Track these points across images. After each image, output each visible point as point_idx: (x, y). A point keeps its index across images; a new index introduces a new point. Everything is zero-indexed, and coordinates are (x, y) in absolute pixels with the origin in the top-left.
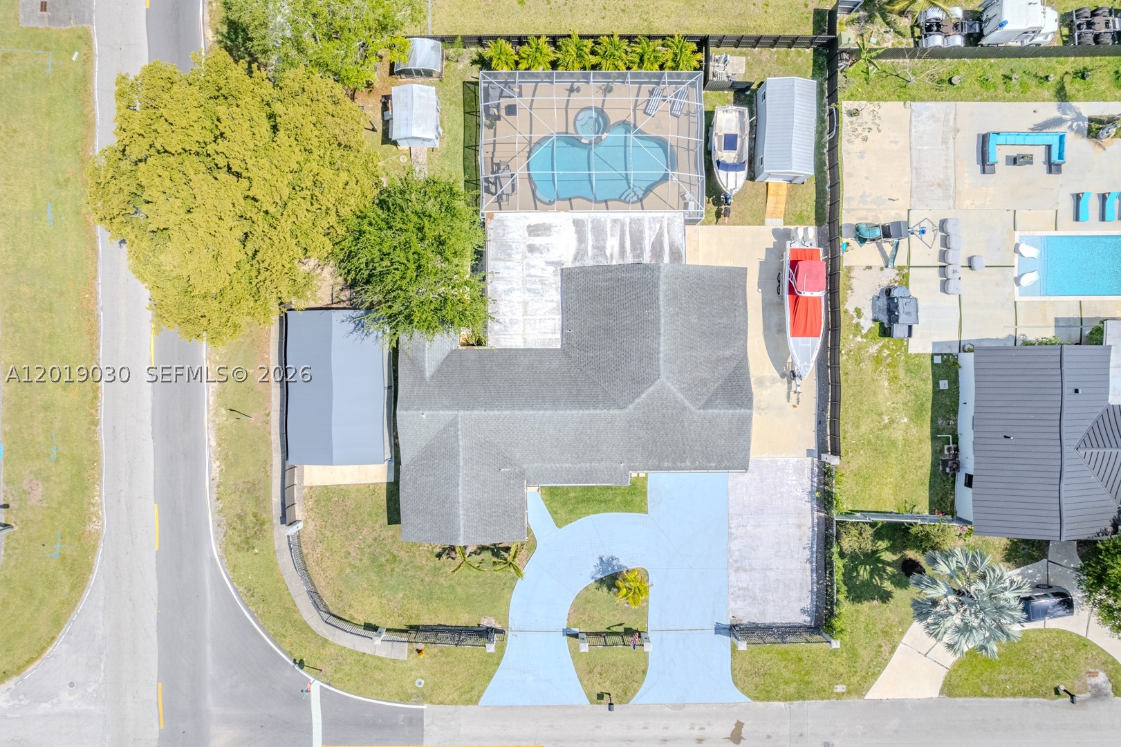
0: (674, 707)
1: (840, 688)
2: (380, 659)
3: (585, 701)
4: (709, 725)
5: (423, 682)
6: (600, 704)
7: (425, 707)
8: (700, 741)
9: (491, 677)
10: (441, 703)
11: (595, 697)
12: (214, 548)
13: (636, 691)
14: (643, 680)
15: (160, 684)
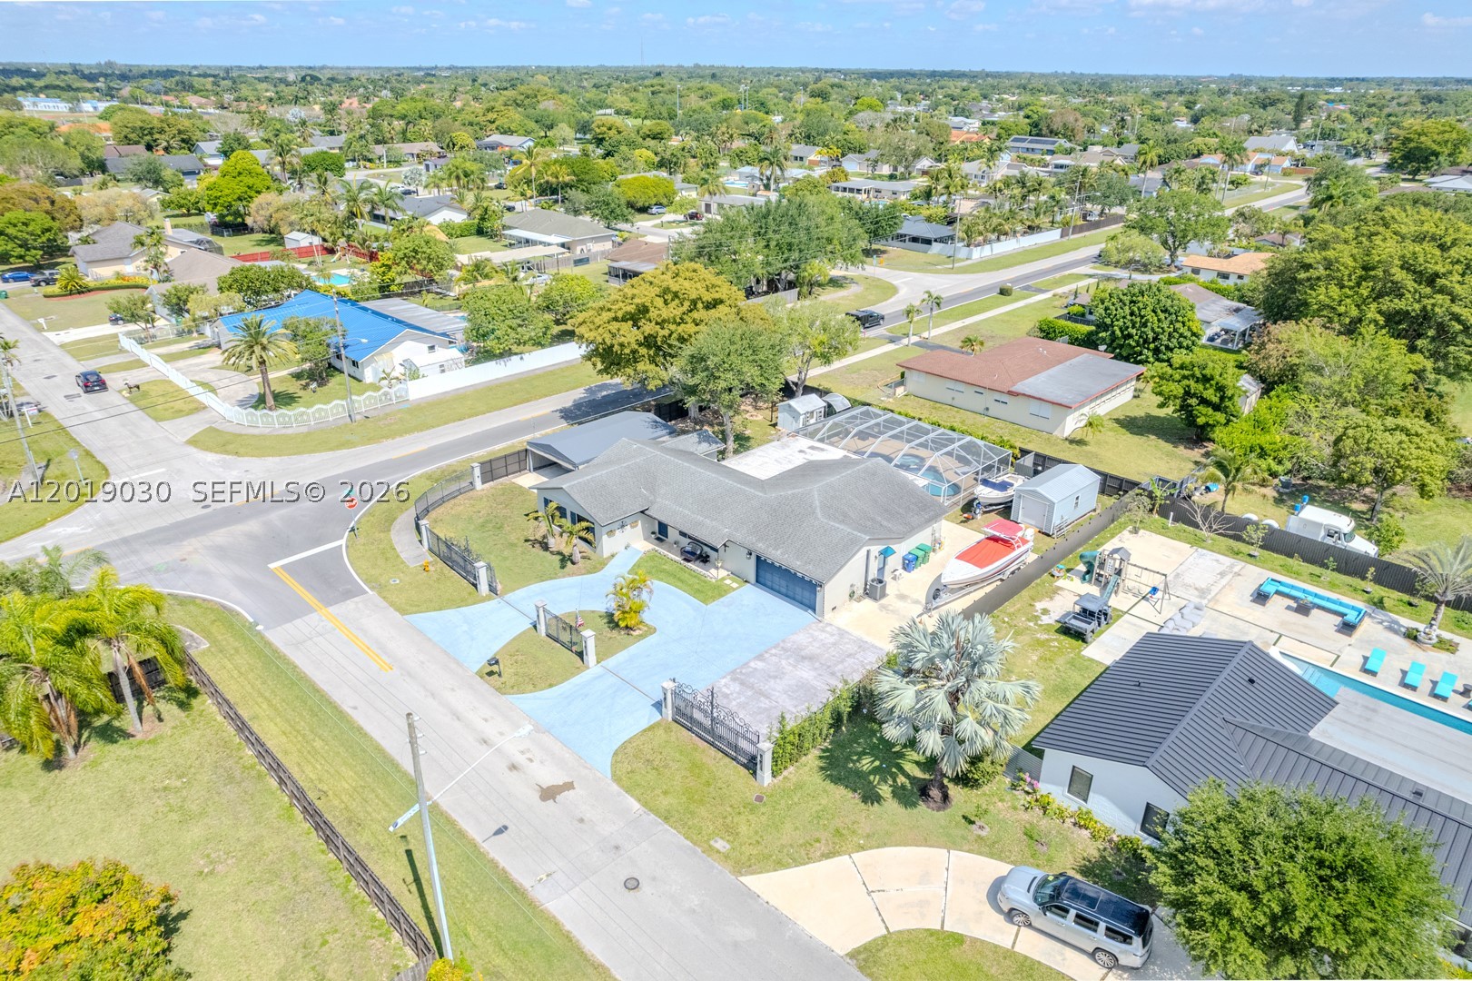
1: (720, 845)
2: (399, 557)
4: (542, 763)
5: (397, 582)
6: (481, 679)
7: (371, 593)
8: (513, 767)
9: (440, 609)
10: (384, 598)
13: (523, 692)
14: (541, 690)
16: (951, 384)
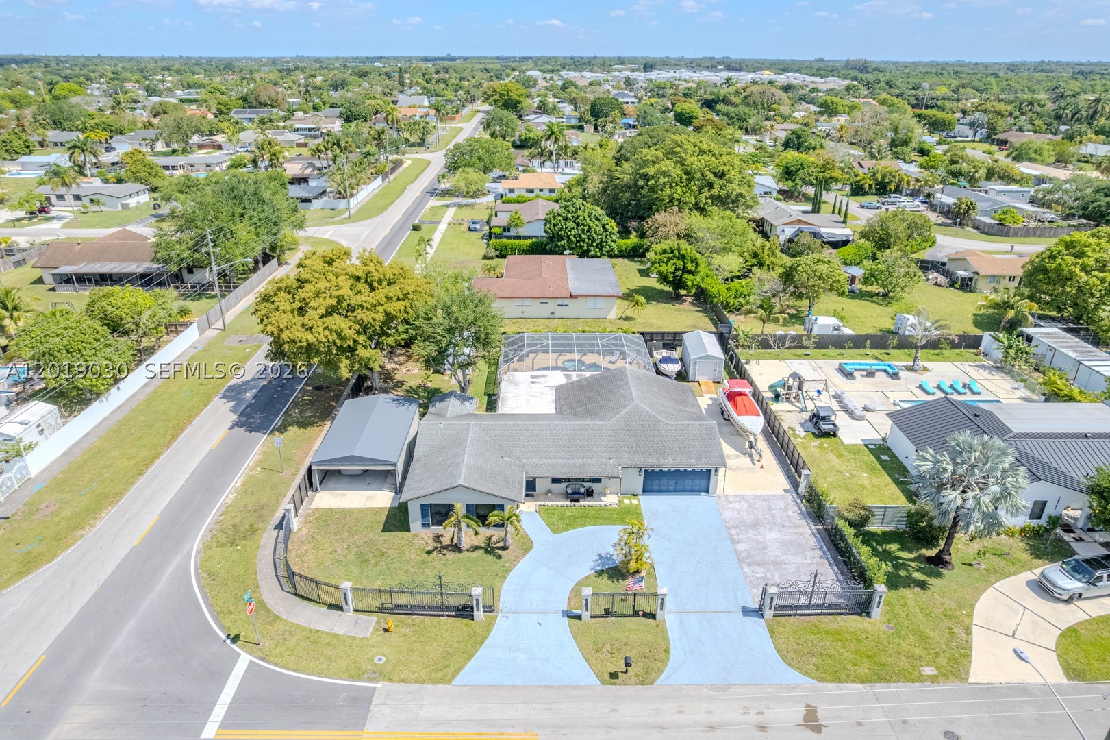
0: (715, 688)
1: (929, 671)
2: (335, 635)
3: (593, 680)
4: (769, 708)
5: (384, 659)
6: (614, 684)
7: (379, 685)
8: (763, 729)
9: (471, 656)
10: (402, 681)
11: (607, 677)
12: (196, 545)
13: (660, 671)
14: (668, 660)
15: (44, 656)
16: (519, 302)
